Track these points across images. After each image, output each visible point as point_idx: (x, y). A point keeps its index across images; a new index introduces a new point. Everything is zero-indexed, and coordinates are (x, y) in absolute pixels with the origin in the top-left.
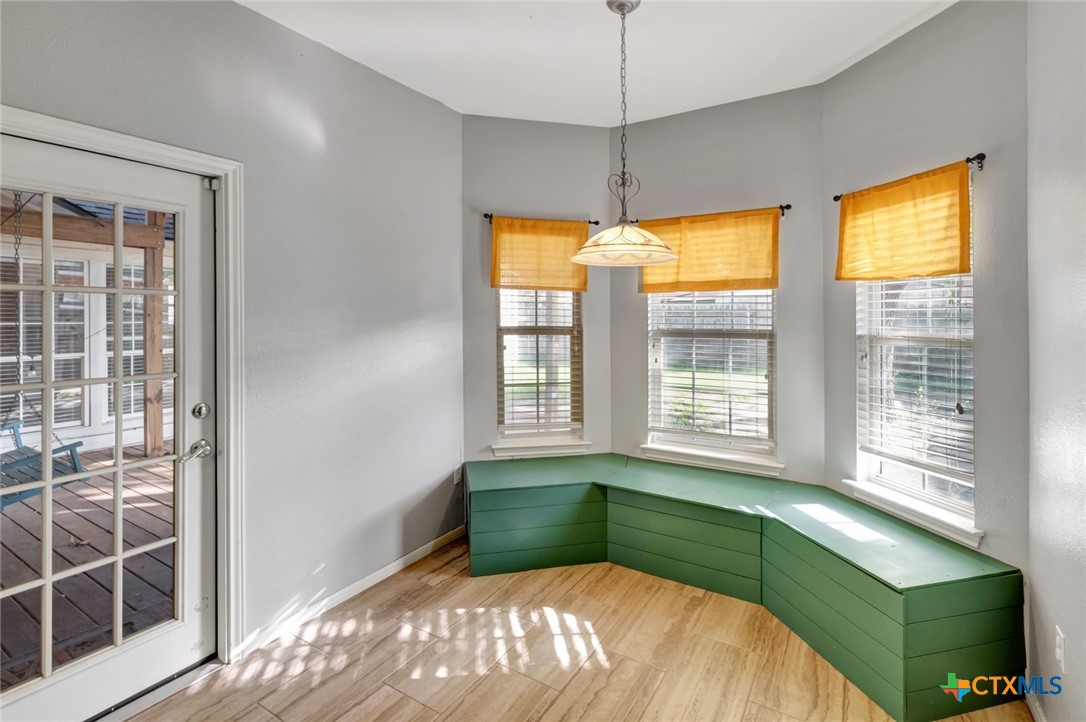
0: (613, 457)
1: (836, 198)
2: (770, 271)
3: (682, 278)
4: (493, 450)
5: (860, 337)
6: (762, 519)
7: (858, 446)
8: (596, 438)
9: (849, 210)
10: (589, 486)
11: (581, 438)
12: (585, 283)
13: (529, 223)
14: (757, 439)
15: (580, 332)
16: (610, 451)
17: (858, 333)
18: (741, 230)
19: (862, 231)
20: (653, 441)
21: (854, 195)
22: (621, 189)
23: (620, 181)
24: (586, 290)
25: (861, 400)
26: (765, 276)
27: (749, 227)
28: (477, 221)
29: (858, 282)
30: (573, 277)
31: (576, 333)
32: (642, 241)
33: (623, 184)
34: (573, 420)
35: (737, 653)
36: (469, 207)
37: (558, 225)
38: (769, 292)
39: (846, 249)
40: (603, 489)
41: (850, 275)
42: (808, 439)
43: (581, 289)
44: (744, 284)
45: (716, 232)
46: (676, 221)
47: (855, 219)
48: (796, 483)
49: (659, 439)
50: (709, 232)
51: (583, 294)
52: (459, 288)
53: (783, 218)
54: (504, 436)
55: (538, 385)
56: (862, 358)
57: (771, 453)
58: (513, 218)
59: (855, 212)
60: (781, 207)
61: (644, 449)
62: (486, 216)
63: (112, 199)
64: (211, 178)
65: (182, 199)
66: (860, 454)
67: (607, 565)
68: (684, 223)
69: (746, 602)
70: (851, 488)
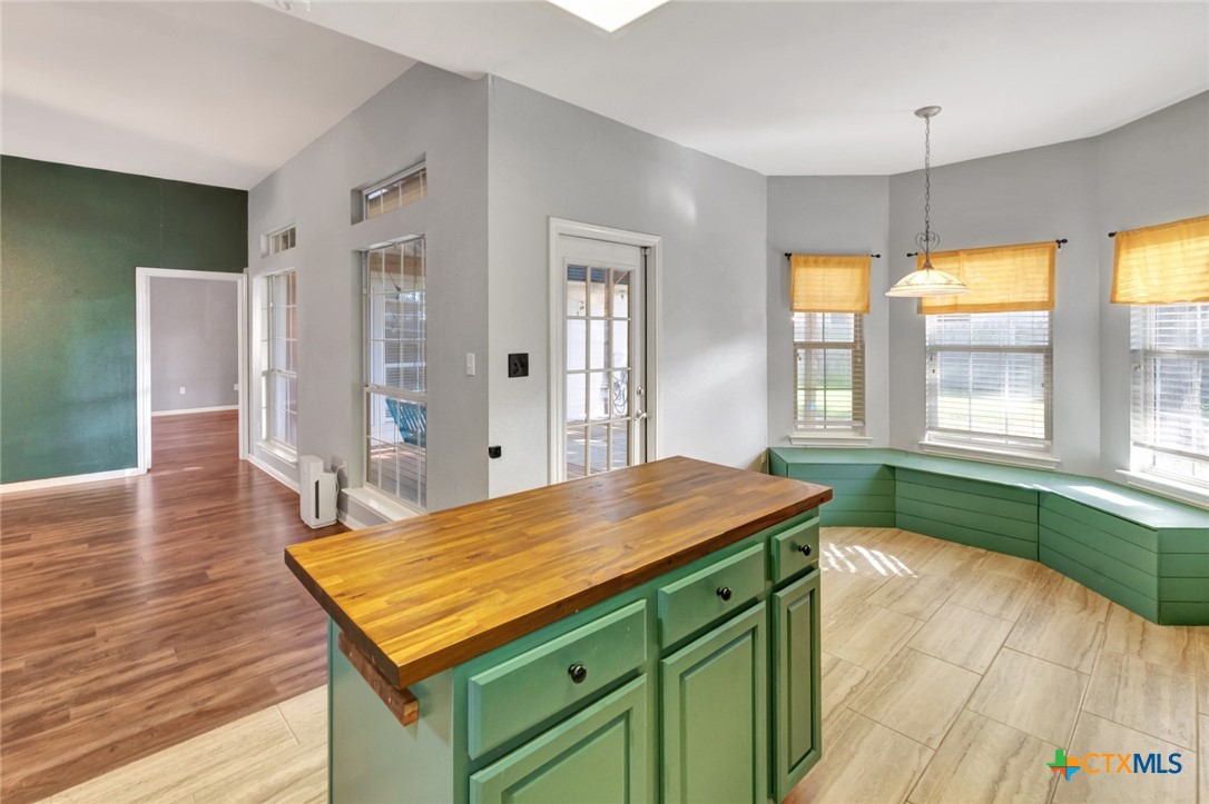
0: (891, 451)
1: (1111, 235)
2: (1046, 295)
3: (960, 301)
4: (790, 439)
5: (1134, 351)
6: (1039, 493)
7: (1132, 443)
8: (877, 435)
9: (1123, 245)
10: (879, 467)
11: (862, 434)
12: (868, 306)
13: (821, 259)
14: (1034, 440)
15: (863, 347)
16: (888, 446)
17: (1133, 347)
18: (1019, 260)
19: (1135, 263)
20: (929, 440)
21: (1127, 233)
22: (924, 244)
23: (924, 238)
24: (868, 312)
25: (1135, 404)
26: (1041, 300)
27: (1026, 258)
28: (779, 258)
29: (1132, 306)
30: (857, 301)
31: (858, 348)
32: (945, 281)
33: (927, 239)
34: (854, 419)
35: (1019, 582)
36: (772, 247)
37: (845, 259)
38: (1046, 313)
39: (1120, 277)
40: (892, 469)
41: (1123, 299)
42: (1084, 436)
43: (864, 312)
44: (1021, 306)
45: (994, 262)
46: (955, 253)
47: (1128, 253)
48: (1072, 475)
49: (935, 437)
50: (986, 263)
51: (865, 316)
52: (765, 311)
53: (1059, 250)
54: (797, 430)
55: (825, 389)
56: (1136, 368)
57: (1047, 450)
58: (808, 255)
59: (1128, 248)
60: (1057, 241)
61: (921, 445)
62: (786, 255)
63: (608, 266)
64: (645, 248)
65: (632, 262)
66: (1133, 449)
67: (896, 530)
68: (962, 255)
69: (1023, 560)
70: (1124, 476)
